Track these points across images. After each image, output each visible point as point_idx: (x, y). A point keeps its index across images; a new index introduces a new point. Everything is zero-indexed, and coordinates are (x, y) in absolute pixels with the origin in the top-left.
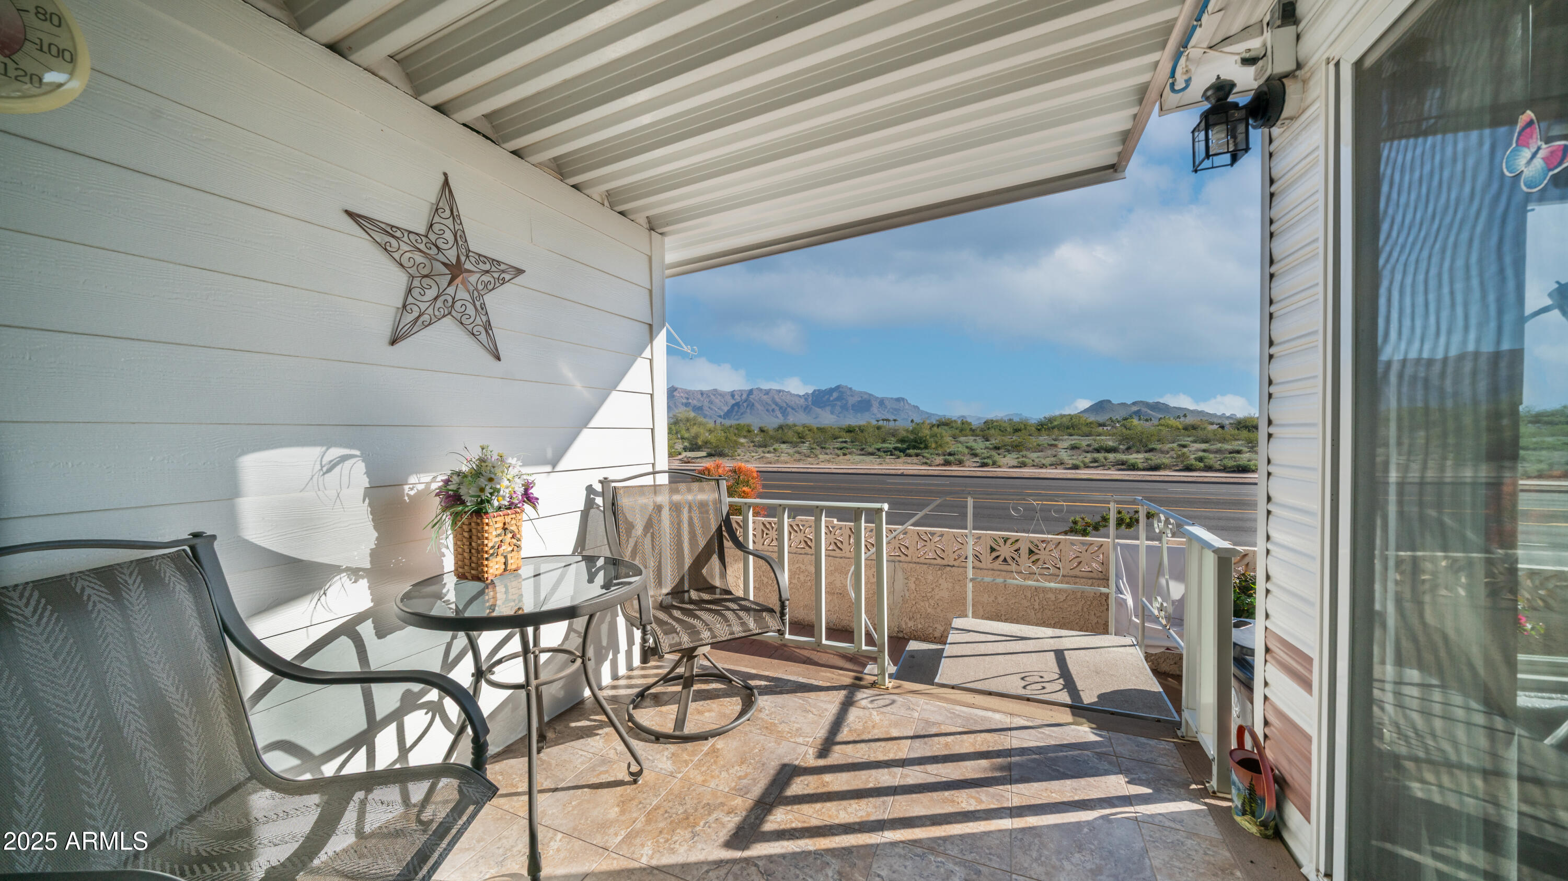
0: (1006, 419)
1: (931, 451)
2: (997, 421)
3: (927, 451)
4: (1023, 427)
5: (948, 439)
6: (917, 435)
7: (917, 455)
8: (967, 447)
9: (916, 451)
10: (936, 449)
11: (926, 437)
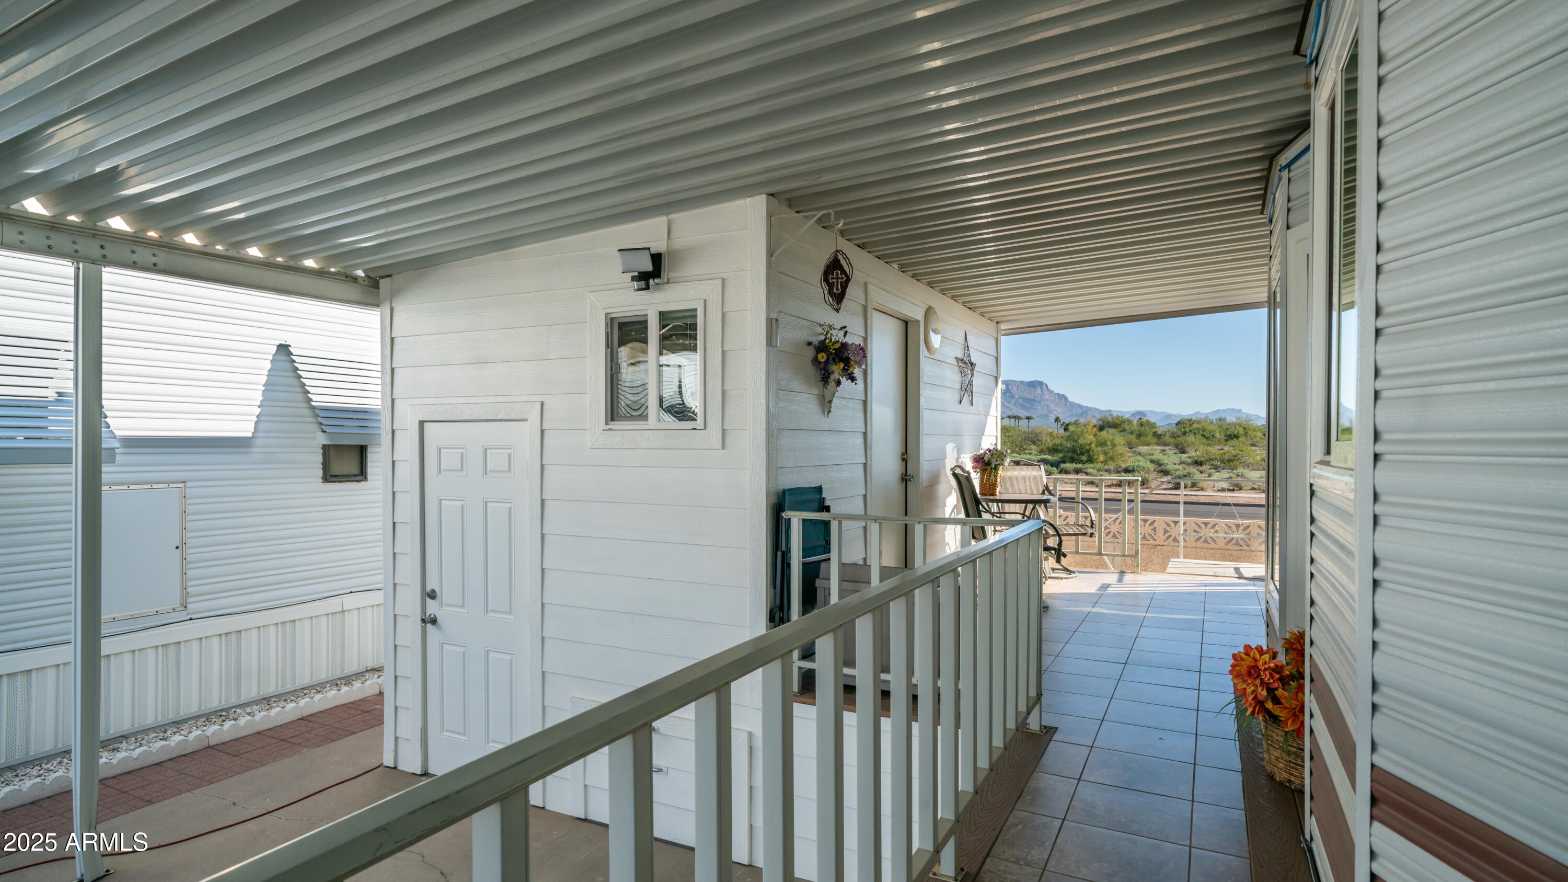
0: (1214, 418)
1: (1099, 466)
2: (1199, 422)
3: (1092, 465)
4: (1241, 431)
5: (1122, 449)
6: (1076, 441)
7: (1077, 471)
8: (1152, 461)
9: (1075, 465)
10: (1105, 462)
11: (1090, 444)
